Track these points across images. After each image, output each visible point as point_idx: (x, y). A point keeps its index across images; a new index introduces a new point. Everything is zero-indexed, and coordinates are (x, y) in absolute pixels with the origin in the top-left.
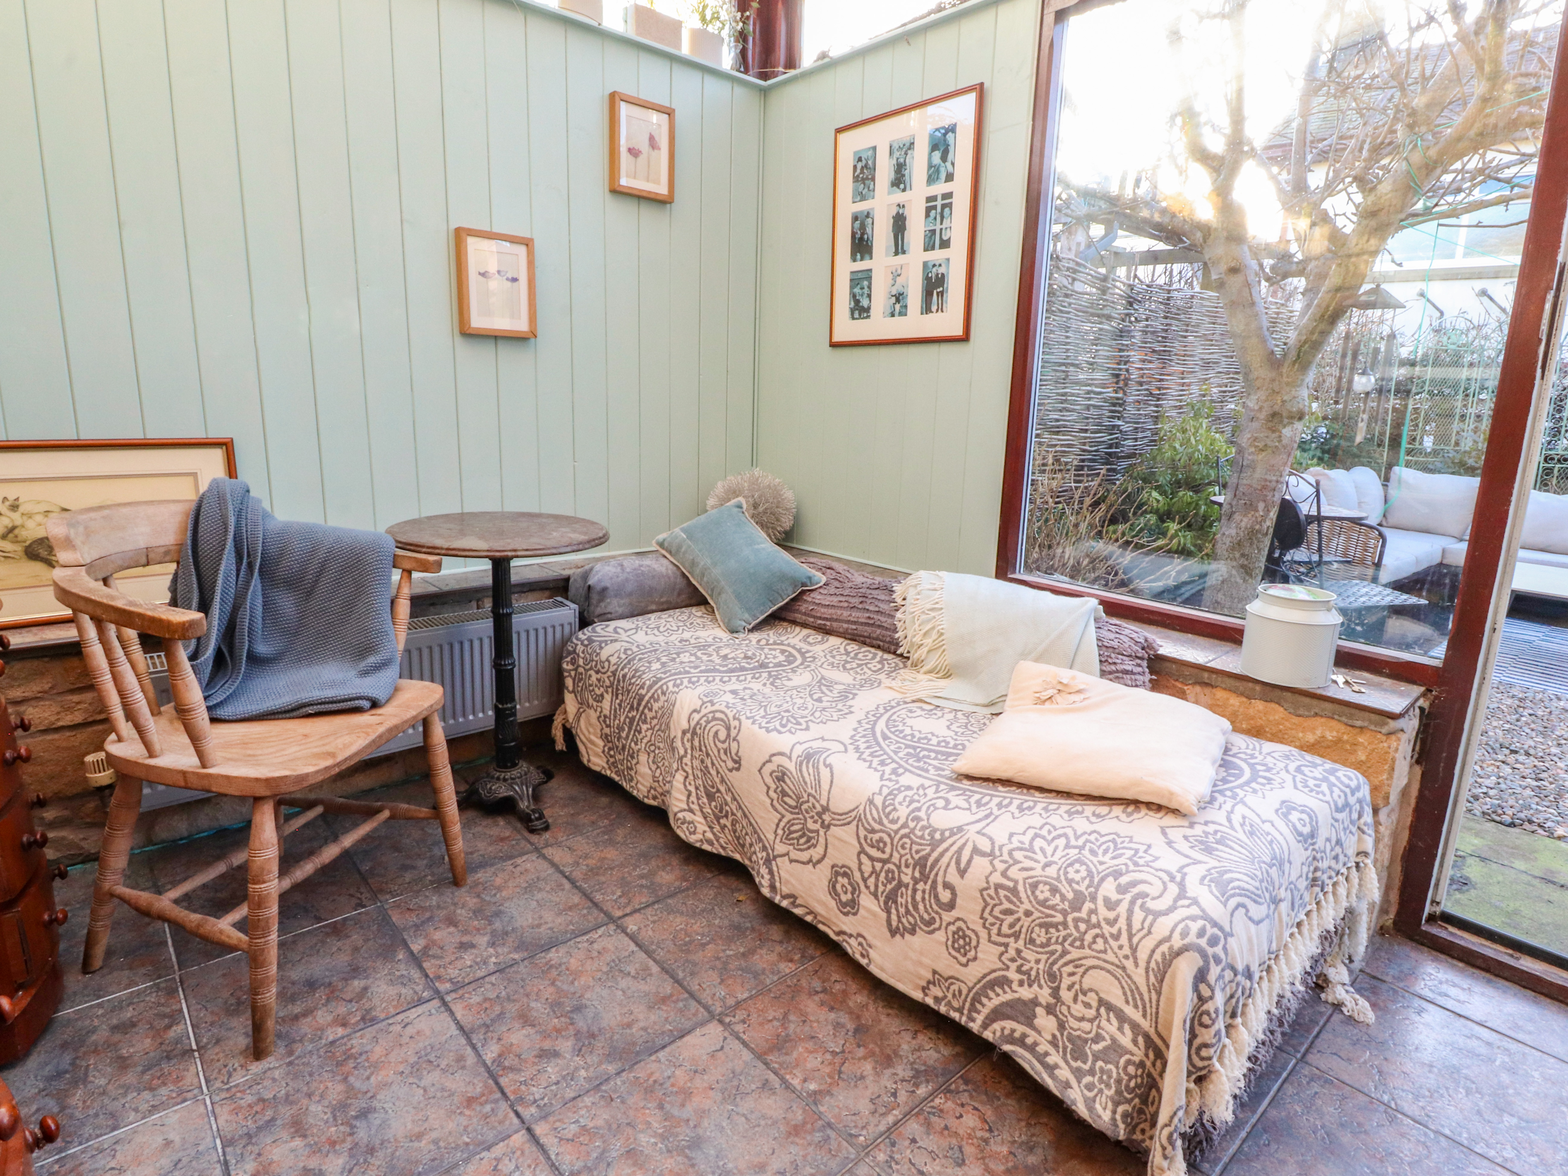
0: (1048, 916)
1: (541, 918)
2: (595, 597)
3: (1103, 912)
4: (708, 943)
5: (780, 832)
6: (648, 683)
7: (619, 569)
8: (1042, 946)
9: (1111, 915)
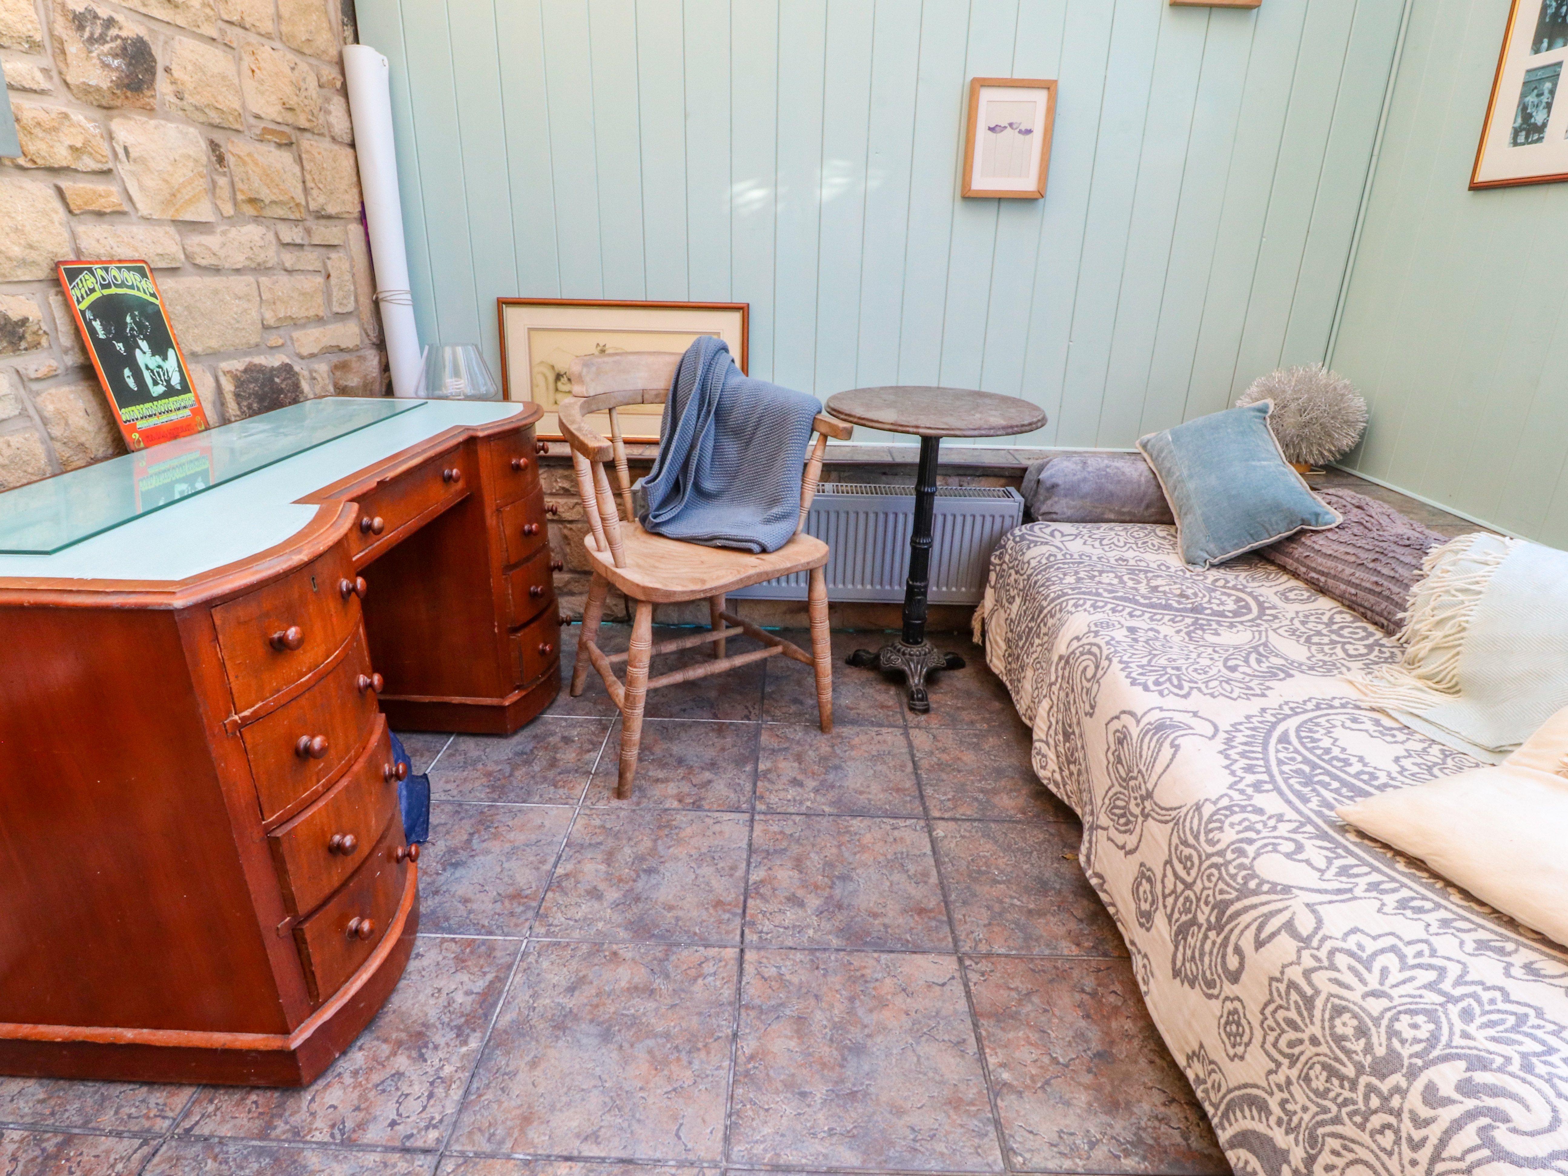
0: (1337, 1059)
1: (868, 787)
2: (1043, 493)
3: (1414, 1100)
4: (1003, 882)
5: (1107, 801)
6: (1052, 595)
7: (1079, 467)
8: (1316, 1092)
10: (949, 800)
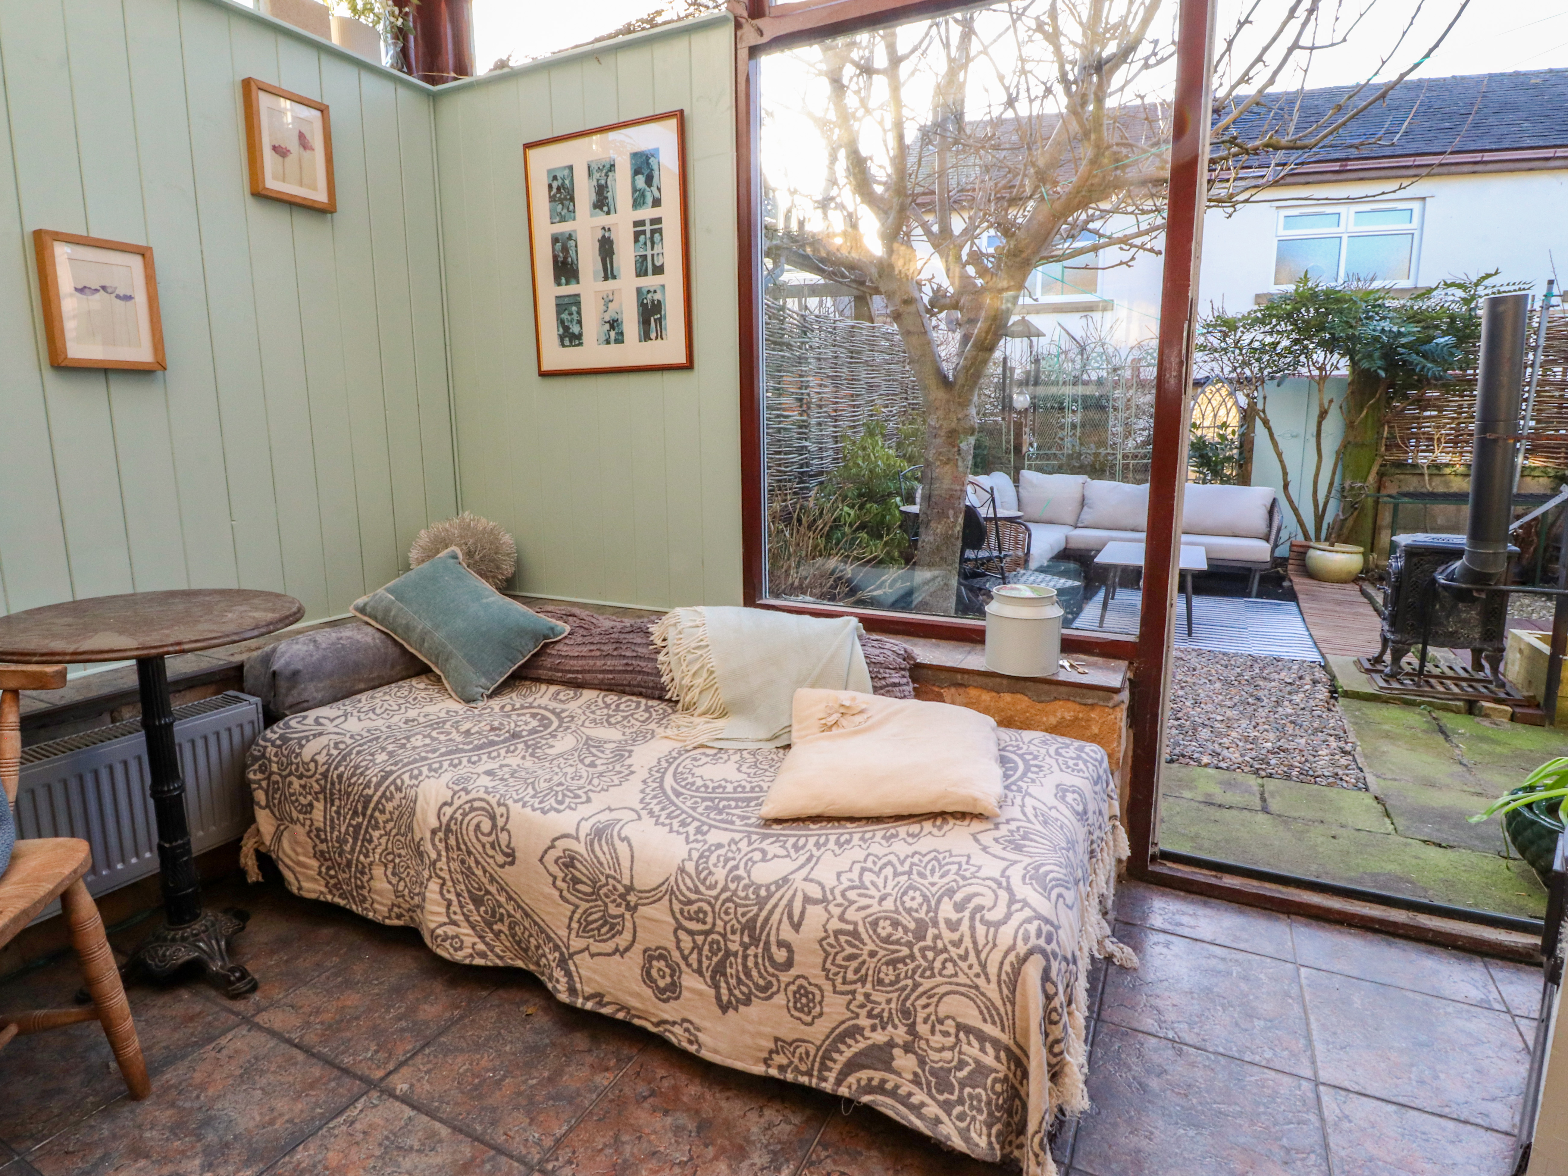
0: (894, 951)
1: (272, 1110)
2: (283, 684)
3: (947, 935)
4: (504, 1077)
5: (575, 925)
6: (374, 779)
7: (311, 647)
8: (892, 984)
9: (955, 936)
10: (376, 1052)
